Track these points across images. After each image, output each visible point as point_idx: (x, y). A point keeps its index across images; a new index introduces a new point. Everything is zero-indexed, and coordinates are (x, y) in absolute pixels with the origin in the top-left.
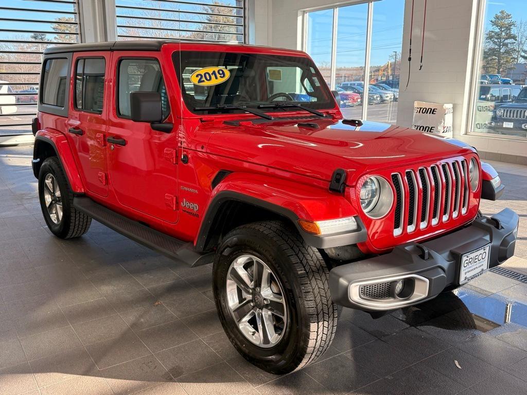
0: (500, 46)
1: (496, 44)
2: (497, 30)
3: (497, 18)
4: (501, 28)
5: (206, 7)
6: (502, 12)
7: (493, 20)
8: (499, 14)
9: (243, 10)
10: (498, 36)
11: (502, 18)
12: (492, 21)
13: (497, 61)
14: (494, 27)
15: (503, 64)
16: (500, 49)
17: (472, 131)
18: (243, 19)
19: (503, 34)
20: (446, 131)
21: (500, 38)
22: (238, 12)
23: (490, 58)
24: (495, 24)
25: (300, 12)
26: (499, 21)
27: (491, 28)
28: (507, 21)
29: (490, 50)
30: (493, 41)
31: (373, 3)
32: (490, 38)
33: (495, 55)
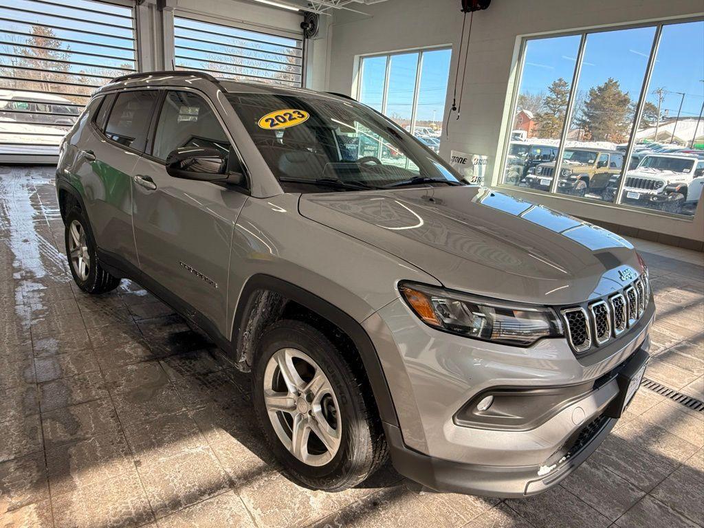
0: (554, 111)
1: (552, 110)
2: (554, 97)
3: (555, 84)
4: (558, 94)
6: (560, 80)
7: (552, 87)
8: (557, 82)
9: (302, 52)
10: (555, 102)
11: (559, 86)
12: (549, 88)
13: (551, 125)
14: (552, 93)
16: (555, 114)
17: (503, 183)
18: (301, 60)
19: (559, 100)
20: (475, 181)
21: (555, 104)
22: (298, 53)
23: (545, 122)
24: (552, 90)
25: (356, 57)
26: (556, 88)
27: (548, 94)
28: (563, 89)
29: (546, 114)
30: (549, 106)
31: (423, 53)
32: (547, 103)
33: (550, 120)
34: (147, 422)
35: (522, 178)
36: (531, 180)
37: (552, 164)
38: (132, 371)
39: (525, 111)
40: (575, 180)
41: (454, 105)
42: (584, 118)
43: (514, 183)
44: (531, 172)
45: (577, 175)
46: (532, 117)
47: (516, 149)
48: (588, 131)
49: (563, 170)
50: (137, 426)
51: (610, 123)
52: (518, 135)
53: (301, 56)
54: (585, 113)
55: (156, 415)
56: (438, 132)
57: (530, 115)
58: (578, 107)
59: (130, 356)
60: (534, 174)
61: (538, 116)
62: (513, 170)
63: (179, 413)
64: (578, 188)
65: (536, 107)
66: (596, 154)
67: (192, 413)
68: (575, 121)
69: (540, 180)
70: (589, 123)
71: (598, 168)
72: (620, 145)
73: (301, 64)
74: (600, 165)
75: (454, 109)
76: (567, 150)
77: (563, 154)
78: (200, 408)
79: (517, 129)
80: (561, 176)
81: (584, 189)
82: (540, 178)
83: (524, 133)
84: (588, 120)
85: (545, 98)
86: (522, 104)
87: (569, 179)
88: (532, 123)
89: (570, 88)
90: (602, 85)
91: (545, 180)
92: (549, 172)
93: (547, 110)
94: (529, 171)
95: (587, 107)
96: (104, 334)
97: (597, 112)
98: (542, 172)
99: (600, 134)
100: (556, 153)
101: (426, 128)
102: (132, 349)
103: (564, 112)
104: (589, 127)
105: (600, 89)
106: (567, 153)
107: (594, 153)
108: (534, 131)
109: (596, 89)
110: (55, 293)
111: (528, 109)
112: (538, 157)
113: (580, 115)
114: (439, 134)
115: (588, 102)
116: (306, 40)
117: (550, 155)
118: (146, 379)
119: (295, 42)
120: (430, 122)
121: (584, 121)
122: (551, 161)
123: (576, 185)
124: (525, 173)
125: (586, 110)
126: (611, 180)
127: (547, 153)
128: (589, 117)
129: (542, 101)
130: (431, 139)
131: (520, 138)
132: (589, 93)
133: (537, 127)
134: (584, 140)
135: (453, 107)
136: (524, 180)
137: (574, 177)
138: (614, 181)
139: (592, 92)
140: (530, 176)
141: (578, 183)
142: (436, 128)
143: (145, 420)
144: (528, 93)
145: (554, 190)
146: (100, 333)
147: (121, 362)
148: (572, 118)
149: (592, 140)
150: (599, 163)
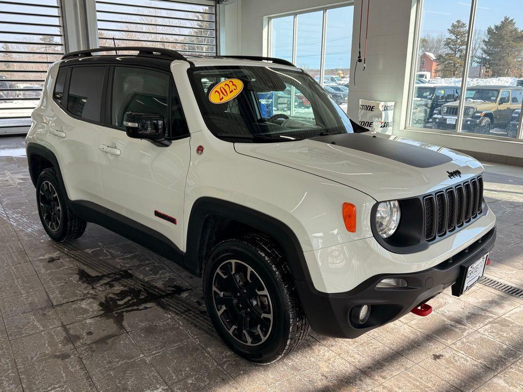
0: (455, 51)
1: (452, 50)
2: (453, 37)
3: (454, 26)
4: (457, 36)
5: (197, 14)
6: (458, 22)
7: (450, 28)
8: (455, 23)
9: (214, 16)
10: (455, 42)
11: (458, 27)
12: (449, 30)
13: (453, 64)
14: (451, 34)
15: (457, 67)
16: (456, 54)
17: (410, 126)
18: (214, 24)
19: (459, 41)
20: (384, 127)
21: (455, 45)
22: (211, 18)
23: (446, 63)
24: (451, 32)
25: (265, 18)
26: (455, 29)
27: (448, 35)
28: (462, 30)
29: (447, 54)
30: (450, 47)
31: (327, 11)
32: (447, 44)
33: (451, 60)
34: (110, 369)
35: (428, 119)
36: (437, 120)
37: (456, 104)
38: (90, 324)
39: (427, 53)
40: (479, 117)
41: (359, 57)
42: (484, 56)
43: (422, 125)
44: (437, 112)
45: (481, 112)
46: (434, 58)
47: (421, 92)
48: (489, 68)
49: (467, 109)
50: (102, 373)
51: (510, 59)
52: (422, 76)
53: (214, 20)
54: (485, 51)
55: (118, 363)
56: (345, 79)
57: (432, 56)
58: (477, 46)
59: (86, 311)
60: (440, 113)
61: (439, 58)
62: (420, 111)
63: (137, 360)
64: (483, 124)
65: (437, 48)
66: (498, 91)
67: (149, 358)
68: (476, 59)
69: (446, 119)
70: (489, 60)
71: (500, 104)
72: (520, 79)
73: (214, 28)
74: (503, 101)
75: (360, 61)
76: (469, 89)
77: (465, 94)
78: (156, 353)
79: (421, 71)
80: (466, 114)
81: (489, 125)
82: (446, 117)
83: (428, 74)
84: (488, 57)
85: (445, 40)
86: (423, 46)
87: (474, 117)
88: (435, 64)
89: (468, 29)
90: (499, 24)
91: (451, 120)
92: (454, 111)
93: (448, 51)
94: (435, 112)
95: (486, 45)
96: (61, 293)
97: (496, 50)
98: (447, 111)
99: (500, 70)
100: (459, 91)
101: (334, 77)
102: (88, 304)
103: (464, 52)
104: (489, 64)
105: (497, 27)
106: (469, 92)
107: (497, 90)
108: (437, 71)
109: (493, 27)
110: (11, 257)
111: (429, 51)
112: (443, 97)
113: (479, 53)
114: (346, 81)
115: (487, 40)
116: (218, 5)
117: (455, 95)
118: (104, 330)
119: (207, 8)
120: (337, 70)
121: (484, 59)
122: (455, 100)
123: (481, 122)
124: (431, 114)
125: (485, 48)
126: (514, 115)
127: (451, 93)
128: (489, 55)
129: (443, 43)
130: (339, 87)
131: (424, 79)
132: (487, 32)
133: (440, 68)
134: (486, 76)
135: (358, 59)
136: (431, 120)
137: (479, 114)
138: (517, 115)
139: (490, 31)
140: (435, 116)
141: (482, 120)
142: (343, 76)
143: (109, 367)
144: (428, 36)
145: (460, 128)
146: (57, 292)
147: (79, 317)
148: (472, 57)
149: (493, 76)
150: (501, 99)
